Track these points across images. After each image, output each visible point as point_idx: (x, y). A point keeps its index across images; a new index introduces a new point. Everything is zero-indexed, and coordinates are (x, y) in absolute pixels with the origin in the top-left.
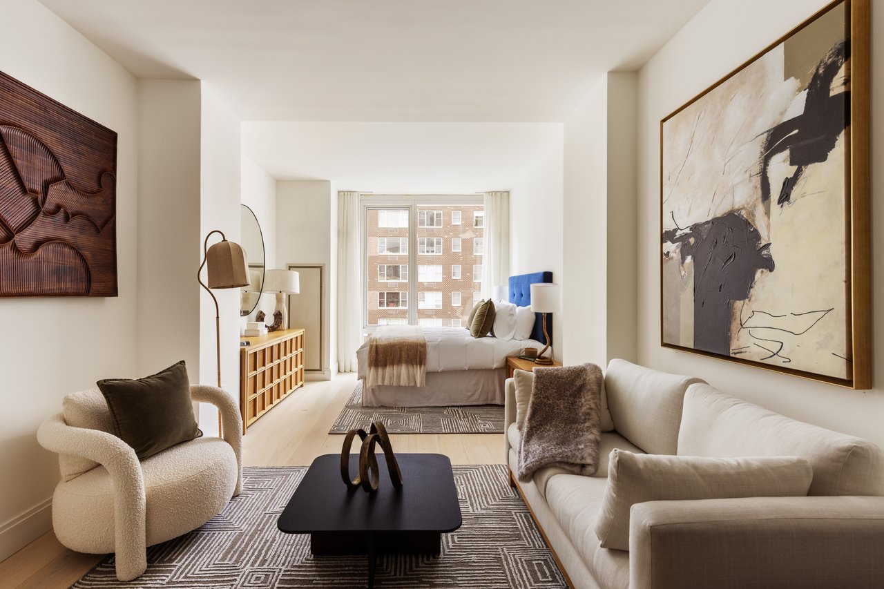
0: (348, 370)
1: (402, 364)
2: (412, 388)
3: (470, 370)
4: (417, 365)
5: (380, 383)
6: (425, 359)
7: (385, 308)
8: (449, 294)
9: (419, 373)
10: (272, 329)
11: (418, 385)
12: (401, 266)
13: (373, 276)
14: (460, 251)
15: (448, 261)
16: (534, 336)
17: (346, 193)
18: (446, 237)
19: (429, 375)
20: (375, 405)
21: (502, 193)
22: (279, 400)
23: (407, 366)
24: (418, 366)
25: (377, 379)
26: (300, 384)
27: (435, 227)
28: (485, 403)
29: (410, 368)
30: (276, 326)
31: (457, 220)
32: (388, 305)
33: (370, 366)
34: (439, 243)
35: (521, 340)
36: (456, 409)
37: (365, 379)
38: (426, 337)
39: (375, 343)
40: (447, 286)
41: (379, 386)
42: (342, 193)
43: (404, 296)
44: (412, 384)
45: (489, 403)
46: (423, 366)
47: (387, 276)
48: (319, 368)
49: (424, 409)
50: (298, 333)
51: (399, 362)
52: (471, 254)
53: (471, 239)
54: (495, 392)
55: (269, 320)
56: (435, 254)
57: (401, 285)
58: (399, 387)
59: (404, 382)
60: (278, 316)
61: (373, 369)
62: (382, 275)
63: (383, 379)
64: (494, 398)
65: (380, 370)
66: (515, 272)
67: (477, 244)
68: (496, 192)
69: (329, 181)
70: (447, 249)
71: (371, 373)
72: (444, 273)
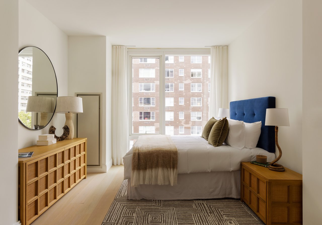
0: (119, 163)
1: (158, 167)
2: (167, 186)
3: (212, 172)
4: (170, 168)
5: (141, 183)
6: (177, 164)
7: (143, 120)
8: (178, 113)
9: (172, 175)
10: (60, 139)
11: (172, 184)
12: (151, 98)
13: (136, 103)
14: (183, 90)
15: (177, 95)
16: (260, 145)
17: (117, 47)
18: (176, 82)
19: (180, 176)
20: (138, 199)
21: (223, 47)
22: (75, 184)
23: (163, 169)
24: (172, 169)
25: (139, 179)
26: (83, 177)
27: (170, 77)
28: (224, 197)
29: (165, 170)
30: (64, 137)
31: (182, 74)
32: (144, 119)
33: (134, 169)
34: (172, 86)
35: (251, 149)
36: (201, 202)
37: (130, 179)
38: (177, 146)
39: (137, 151)
40: (176, 109)
41: (141, 185)
42: (115, 47)
43: (153, 114)
44: (167, 183)
45: (227, 196)
46: (175, 170)
47: (144, 103)
48: (98, 164)
49: (177, 203)
50: (81, 141)
51: (157, 166)
52: (189, 91)
53: (189, 84)
54: (231, 188)
55: (59, 132)
56: (170, 91)
57: (151, 108)
58: (156, 186)
59: (160, 182)
60: (66, 129)
61: (136, 172)
62: (141, 103)
63: (144, 179)
64: (231, 193)
65: (142, 173)
66: (234, 99)
67: (192, 86)
68: (219, 46)
69: (105, 36)
70: (176, 89)
71: (134, 175)
72: (175, 102)
